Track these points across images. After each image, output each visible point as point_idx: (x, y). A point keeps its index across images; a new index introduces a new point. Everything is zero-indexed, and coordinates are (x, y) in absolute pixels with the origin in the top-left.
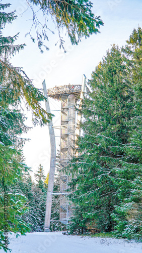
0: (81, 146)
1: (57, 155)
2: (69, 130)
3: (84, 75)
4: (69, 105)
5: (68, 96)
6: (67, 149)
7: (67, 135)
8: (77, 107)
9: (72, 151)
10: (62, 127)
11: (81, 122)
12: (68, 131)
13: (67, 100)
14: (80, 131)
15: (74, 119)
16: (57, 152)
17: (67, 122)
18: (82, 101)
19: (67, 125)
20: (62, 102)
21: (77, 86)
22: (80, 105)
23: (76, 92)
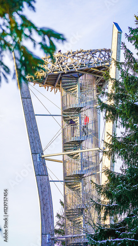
0: (119, 198)
1: (57, 227)
2: (85, 164)
3: (116, 24)
4: (81, 100)
5: (77, 78)
6: (81, 211)
7: (80, 177)
8: (105, 100)
9: (94, 215)
10: (66, 157)
11: (114, 139)
12: (83, 166)
13: (77, 88)
14: (113, 161)
15: (96, 134)
16: (56, 220)
17: (80, 142)
18: (116, 83)
19: (79, 151)
20: (64, 92)
21: (100, 51)
22: (110, 96)
23: (99, 68)
